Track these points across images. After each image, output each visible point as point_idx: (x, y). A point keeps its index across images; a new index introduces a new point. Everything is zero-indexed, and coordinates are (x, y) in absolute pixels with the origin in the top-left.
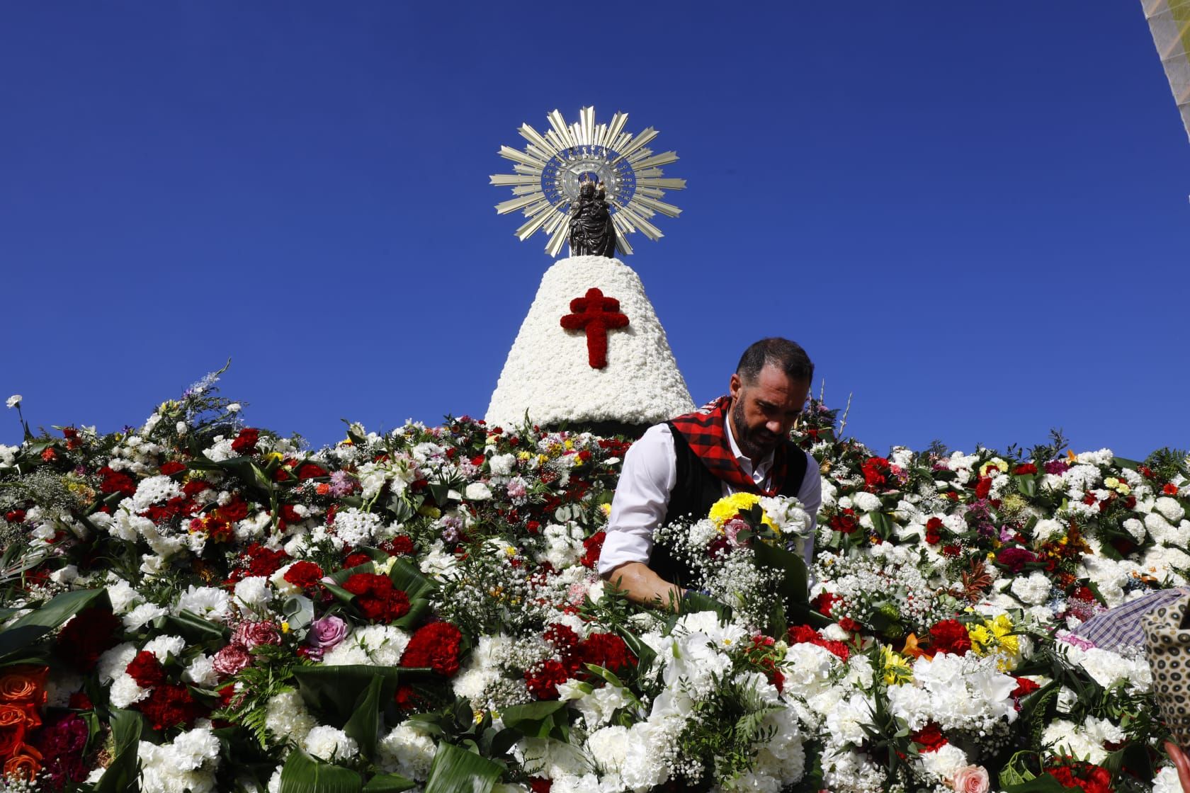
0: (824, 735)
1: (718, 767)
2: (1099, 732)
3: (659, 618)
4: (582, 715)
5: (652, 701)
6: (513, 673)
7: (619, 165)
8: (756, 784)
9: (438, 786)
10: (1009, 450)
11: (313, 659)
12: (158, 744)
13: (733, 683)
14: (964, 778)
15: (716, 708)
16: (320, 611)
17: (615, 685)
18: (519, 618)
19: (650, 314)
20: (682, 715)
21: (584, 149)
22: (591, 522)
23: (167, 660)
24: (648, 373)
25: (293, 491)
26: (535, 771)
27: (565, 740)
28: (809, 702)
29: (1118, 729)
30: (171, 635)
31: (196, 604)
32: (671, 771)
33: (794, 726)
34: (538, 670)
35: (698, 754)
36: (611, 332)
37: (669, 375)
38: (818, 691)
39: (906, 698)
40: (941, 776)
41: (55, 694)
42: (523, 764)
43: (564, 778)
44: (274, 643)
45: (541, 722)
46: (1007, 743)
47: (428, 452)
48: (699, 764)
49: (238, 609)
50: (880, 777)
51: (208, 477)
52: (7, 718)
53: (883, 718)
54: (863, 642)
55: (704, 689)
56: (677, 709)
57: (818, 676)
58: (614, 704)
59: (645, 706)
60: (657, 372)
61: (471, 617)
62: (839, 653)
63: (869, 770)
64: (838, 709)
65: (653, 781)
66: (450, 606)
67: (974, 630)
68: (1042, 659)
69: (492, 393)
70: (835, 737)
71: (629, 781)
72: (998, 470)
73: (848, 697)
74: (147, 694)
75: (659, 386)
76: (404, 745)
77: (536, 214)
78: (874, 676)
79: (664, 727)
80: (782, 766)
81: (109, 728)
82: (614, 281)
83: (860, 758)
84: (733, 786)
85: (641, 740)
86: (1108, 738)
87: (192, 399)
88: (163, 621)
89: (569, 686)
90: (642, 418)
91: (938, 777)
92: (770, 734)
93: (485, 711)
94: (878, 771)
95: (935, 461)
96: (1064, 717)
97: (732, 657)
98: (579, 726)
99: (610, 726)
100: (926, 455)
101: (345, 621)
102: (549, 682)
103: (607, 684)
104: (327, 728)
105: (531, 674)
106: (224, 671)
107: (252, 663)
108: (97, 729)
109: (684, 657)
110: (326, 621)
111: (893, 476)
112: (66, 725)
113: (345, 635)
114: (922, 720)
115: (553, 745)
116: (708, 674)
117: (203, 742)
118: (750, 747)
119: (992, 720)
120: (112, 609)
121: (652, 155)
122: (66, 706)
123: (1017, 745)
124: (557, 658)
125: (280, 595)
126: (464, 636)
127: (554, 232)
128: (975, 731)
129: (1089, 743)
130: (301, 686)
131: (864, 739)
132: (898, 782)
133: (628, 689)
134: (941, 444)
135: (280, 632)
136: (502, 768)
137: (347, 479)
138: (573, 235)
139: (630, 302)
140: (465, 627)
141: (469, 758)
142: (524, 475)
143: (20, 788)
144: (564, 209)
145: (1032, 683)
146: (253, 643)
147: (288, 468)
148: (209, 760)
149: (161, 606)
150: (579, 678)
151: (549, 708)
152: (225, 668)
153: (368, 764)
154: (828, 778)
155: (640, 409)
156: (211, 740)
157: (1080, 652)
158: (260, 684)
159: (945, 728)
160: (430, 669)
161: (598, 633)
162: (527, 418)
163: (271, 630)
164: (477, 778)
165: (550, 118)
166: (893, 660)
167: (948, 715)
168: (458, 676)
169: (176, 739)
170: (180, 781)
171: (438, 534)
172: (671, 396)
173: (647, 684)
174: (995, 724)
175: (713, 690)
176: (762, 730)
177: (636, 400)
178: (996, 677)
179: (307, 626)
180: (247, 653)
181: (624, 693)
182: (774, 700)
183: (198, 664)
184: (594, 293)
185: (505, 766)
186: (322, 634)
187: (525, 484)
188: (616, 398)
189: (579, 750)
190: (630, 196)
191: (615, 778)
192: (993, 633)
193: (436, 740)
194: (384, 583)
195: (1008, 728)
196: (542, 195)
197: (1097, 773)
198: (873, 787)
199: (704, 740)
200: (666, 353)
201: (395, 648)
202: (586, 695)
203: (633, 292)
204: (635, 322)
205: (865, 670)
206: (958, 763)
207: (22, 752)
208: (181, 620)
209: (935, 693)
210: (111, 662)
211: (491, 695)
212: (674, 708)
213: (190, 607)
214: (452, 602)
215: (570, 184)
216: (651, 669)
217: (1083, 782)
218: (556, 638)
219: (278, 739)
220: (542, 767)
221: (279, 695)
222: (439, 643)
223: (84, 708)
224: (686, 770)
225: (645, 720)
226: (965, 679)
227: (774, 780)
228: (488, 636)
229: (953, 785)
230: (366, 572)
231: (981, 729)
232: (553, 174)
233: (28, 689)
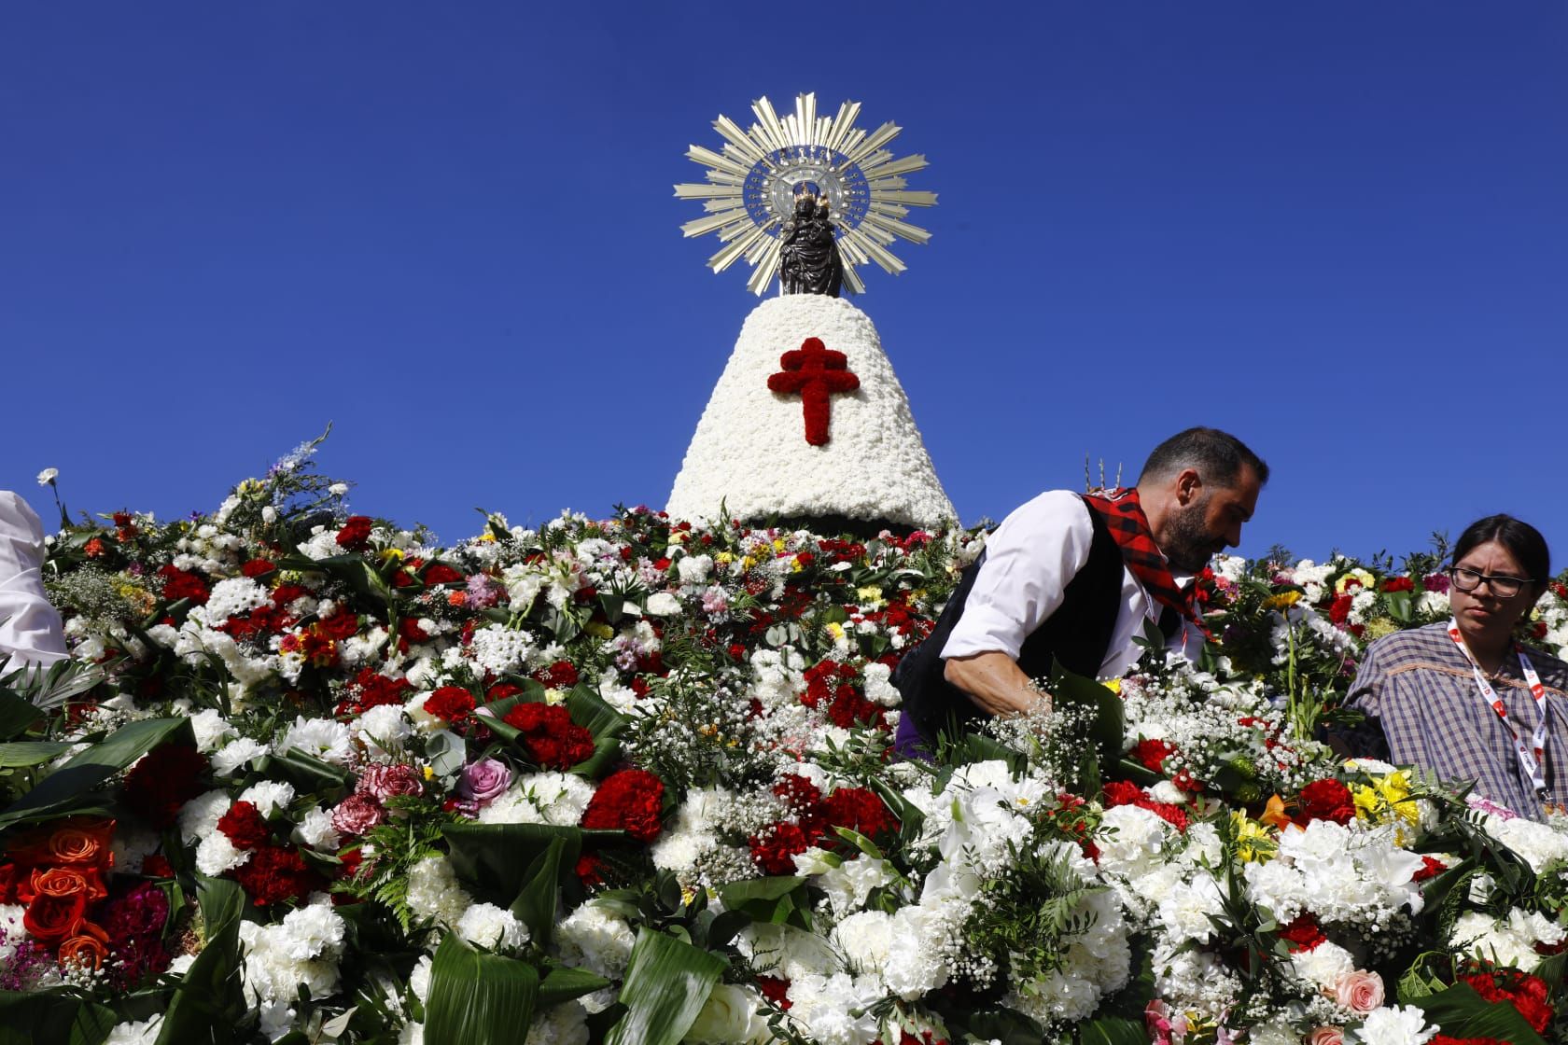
0: (1155, 928)
1: (1015, 966)
2: (1531, 929)
3: (925, 769)
4: (827, 895)
5: (923, 878)
6: (732, 838)
7: (847, 172)
8: (1066, 990)
9: (639, 985)
10: (1375, 559)
11: (466, 815)
12: (262, 924)
13: (1035, 855)
14: (1350, 987)
15: (1012, 888)
16: (475, 752)
17: (872, 857)
18: (740, 766)
19: (888, 373)
20: (964, 897)
21: (801, 151)
22: (814, 647)
23: (272, 813)
24: (885, 452)
25: (417, 600)
26: (766, 968)
27: (807, 928)
28: (1134, 884)
29: (1555, 926)
30: (275, 781)
31: (307, 741)
32: (952, 970)
33: (1116, 914)
34: (768, 834)
35: (989, 948)
36: (835, 396)
37: (912, 456)
38: (1146, 870)
39: (1270, 880)
40: (1318, 984)
41: (125, 856)
42: (750, 959)
43: (806, 978)
44: (414, 793)
45: (773, 904)
46: (1408, 942)
47: (597, 551)
48: (991, 962)
49: (365, 748)
50: (1233, 984)
51: (305, 581)
52: (61, 886)
53: (1239, 906)
54: (1207, 805)
55: (993, 863)
56: (958, 889)
57: (1146, 850)
58: (872, 881)
59: (914, 885)
60: (896, 451)
61: (676, 763)
62: (1173, 819)
63: (1217, 975)
64: (1176, 895)
65: (927, 984)
66: (648, 748)
67: (1359, 793)
68: (1451, 831)
69: (675, 478)
70: (1171, 931)
71: (895, 983)
72: (1360, 585)
73: (1188, 878)
74: (245, 859)
75: (898, 469)
76: (590, 931)
77: (736, 238)
78: (1223, 851)
79: (943, 911)
80: (1101, 968)
81: (196, 903)
82: (839, 328)
83: (1205, 959)
84: (1036, 992)
85: (911, 929)
86: (1540, 938)
87: (280, 478)
88: (265, 760)
89: (810, 857)
90: (875, 513)
91: (1314, 986)
92: (1086, 924)
93: (697, 888)
94: (1229, 976)
95: (1275, 573)
96: (1479, 909)
97: (1033, 820)
98: (823, 910)
99: (865, 911)
100: (1264, 564)
101: (507, 766)
102: (782, 851)
103: (862, 854)
104: (488, 907)
105: (759, 841)
106: (347, 829)
107: (385, 820)
108: (181, 903)
109: (967, 820)
110: (483, 766)
111: (1218, 591)
112: (139, 897)
113: (508, 785)
114: (1292, 910)
115: (790, 935)
116: (1001, 842)
117: (322, 922)
118: (1059, 941)
119: (1389, 911)
120: (195, 745)
121: (893, 160)
122: (138, 872)
123: (1421, 945)
124: (793, 819)
125: (419, 731)
126: (667, 788)
127: (759, 262)
128: (1366, 925)
129: (1515, 944)
130: (452, 850)
131: (1210, 934)
132: (1260, 991)
133: (889, 863)
134: (1284, 550)
135: (422, 778)
136: (723, 963)
137: (489, 585)
138: (785, 266)
139: (862, 357)
140: (669, 777)
141: (680, 949)
142: (724, 583)
143: (82, 978)
144: (773, 232)
145: (1436, 863)
146: (386, 793)
147: (411, 569)
148: (330, 946)
149: (262, 742)
150: (822, 845)
151: (782, 886)
152: (349, 826)
153: (542, 955)
154: (1162, 984)
155: (873, 500)
156: (333, 919)
157: (1500, 824)
158: (397, 846)
159: (1324, 920)
160: (622, 831)
161: (845, 787)
162: (724, 509)
163: (409, 776)
164: (691, 976)
165: (755, 108)
166: (1249, 830)
167: (1329, 902)
168: (658, 842)
169: (286, 918)
170: (292, 975)
171: (610, 660)
172: (914, 483)
173: (913, 855)
174: (1392, 915)
175: (1009, 864)
176: (1076, 918)
177: (868, 488)
178: (1393, 853)
179: (457, 772)
180: (379, 807)
181: (885, 867)
182: (1092, 879)
183: (313, 820)
184: (813, 345)
185: (726, 959)
186: (477, 782)
187: (726, 595)
188: (841, 485)
189: (825, 942)
190: (862, 215)
191: (874, 979)
192: (1383, 796)
193: (633, 925)
194: (560, 716)
195: (1409, 922)
196: (744, 212)
197: (1529, 983)
198: (1223, 998)
199: (997, 930)
200: (909, 426)
201: (575, 803)
202: (832, 870)
203: (866, 343)
204: (867, 384)
205: (1210, 842)
206: (1341, 967)
207: (82, 931)
208: (289, 760)
209: (1310, 873)
210: (198, 816)
211: (705, 867)
212: (952, 887)
213: (299, 745)
214: (650, 743)
215: (781, 197)
216: (921, 835)
217: (1510, 996)
218: (792, 793)
219: (420, 920)
220: (777, 963)
221: (421, 863)
222: (633, 797)
223: (162, 875)
224: (973, 971)
225: (915, 903)
226: (1353, 855)
227: (1090, 985)
228: (698, 789)
229: (1335, 996)
230: (535, 701)
231: (1374, 922)
232: (759, 184)
233: (89, 848)
